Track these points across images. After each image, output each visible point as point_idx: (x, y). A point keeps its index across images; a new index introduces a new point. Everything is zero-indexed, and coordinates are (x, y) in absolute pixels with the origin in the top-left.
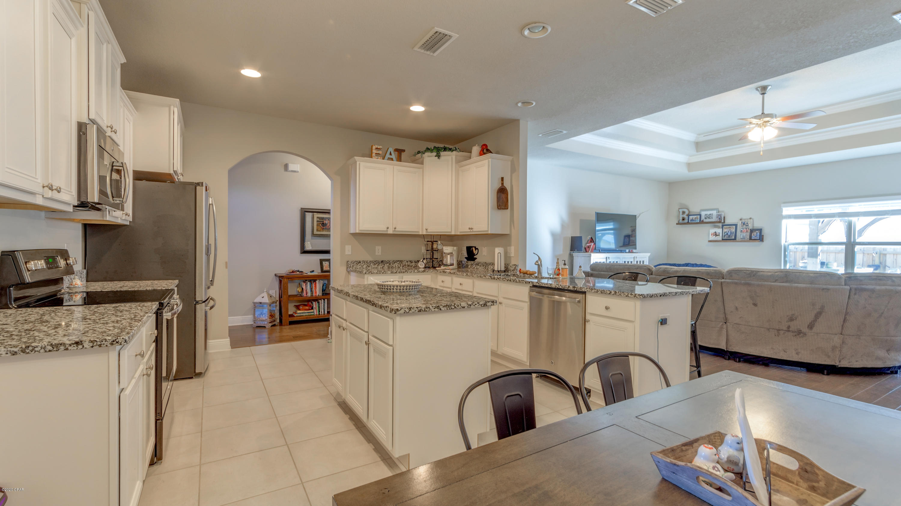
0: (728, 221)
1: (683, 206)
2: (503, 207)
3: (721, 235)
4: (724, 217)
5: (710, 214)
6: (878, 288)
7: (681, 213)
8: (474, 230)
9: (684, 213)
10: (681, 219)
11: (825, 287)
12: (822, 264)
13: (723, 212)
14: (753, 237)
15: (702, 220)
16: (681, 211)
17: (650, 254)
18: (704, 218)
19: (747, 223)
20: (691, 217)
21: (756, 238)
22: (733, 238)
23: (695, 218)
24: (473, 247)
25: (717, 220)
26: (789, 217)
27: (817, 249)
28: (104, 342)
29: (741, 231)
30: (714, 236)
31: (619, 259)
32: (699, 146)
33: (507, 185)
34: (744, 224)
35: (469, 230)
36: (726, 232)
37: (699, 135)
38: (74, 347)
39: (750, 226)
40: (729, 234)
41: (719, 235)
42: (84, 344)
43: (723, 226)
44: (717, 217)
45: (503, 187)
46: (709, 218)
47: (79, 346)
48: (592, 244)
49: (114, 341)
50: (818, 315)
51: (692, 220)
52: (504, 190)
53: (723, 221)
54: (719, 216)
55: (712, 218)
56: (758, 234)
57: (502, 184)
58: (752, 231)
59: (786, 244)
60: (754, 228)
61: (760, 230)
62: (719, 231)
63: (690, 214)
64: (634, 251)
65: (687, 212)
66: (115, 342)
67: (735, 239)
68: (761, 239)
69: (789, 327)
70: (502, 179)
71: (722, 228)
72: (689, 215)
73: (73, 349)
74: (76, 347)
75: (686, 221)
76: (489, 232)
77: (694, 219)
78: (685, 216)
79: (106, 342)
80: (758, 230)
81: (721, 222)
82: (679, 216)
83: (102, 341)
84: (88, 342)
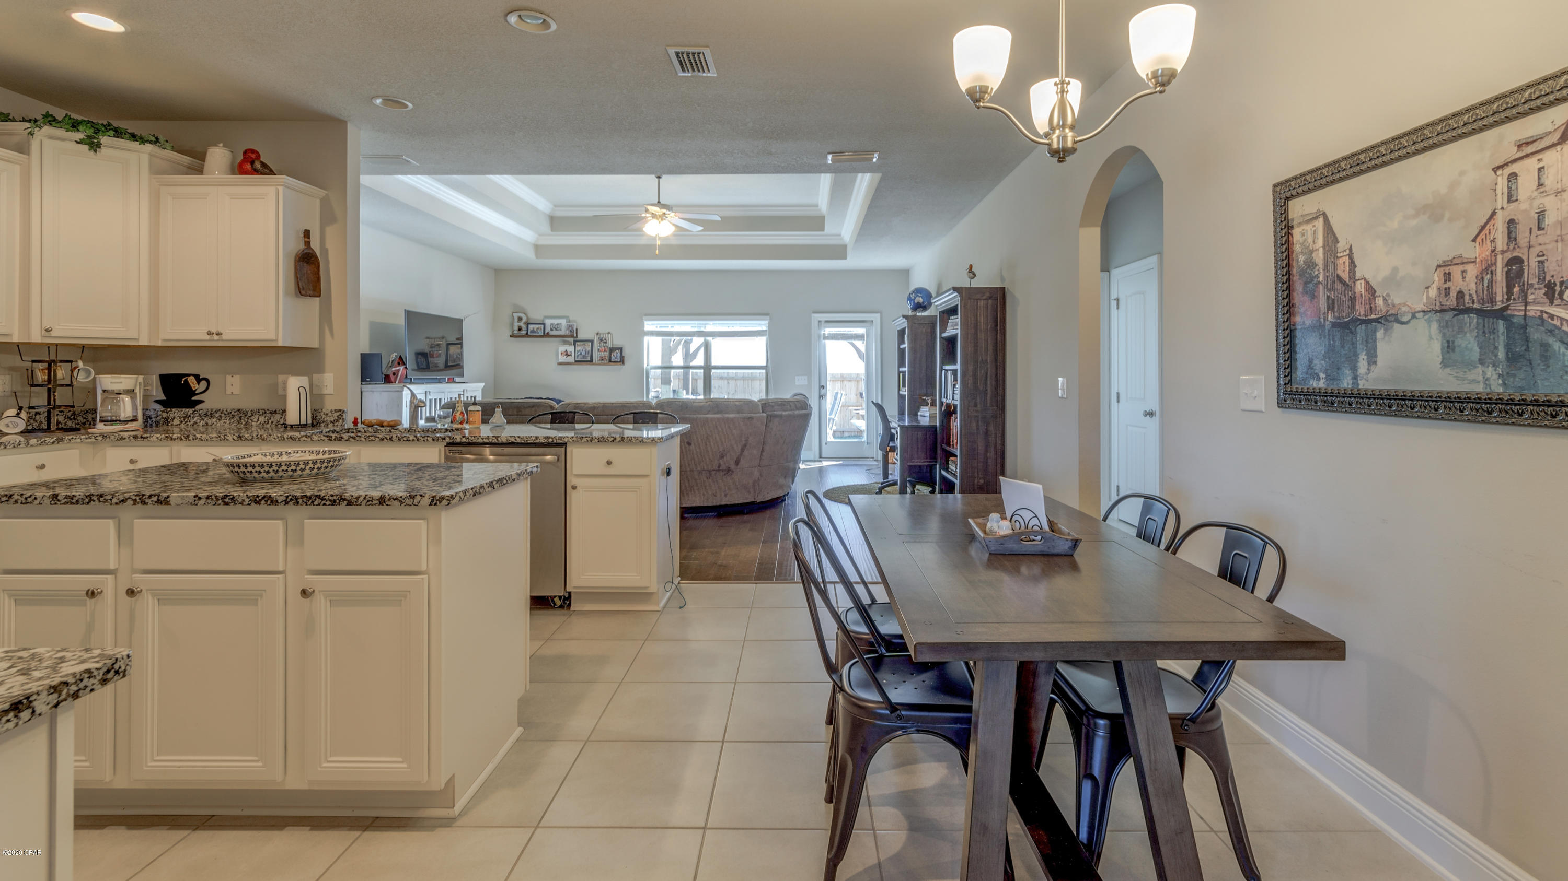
0: (581, 337)
1: (518, 309)
2: (311, 293)
3: (573, 355)
4: (577, 330)
5: (558, 324)
6: (784, 413)
7: (516, 320)
8: (224, 337)
9: (520, 319)
10: (516, 328)
11: (749, 415)
12: (674, 391)
13: (575, 321)
14: (613, 359)
15: (546, 332)
16: (516, 315)
17: (483, 384)
18: (549, 329)
19: (606, 339)
20: (531, 327)
21: (616, 360)
22: (589, 359)
23: (538, 328)
24: (189, 375)
25: (568, 333)
26: (652, 333)
27: (670, 373)
28: (86, 682)
29: (599, 350)
30: (565, 357)
31: (443, 394)
32: (555, 222)
33: (315, 245)
34: (601, 340)
35: (208, 337)
36: (580, 351)
37: (555, 206)
38: (8, 721)
39: (609, 345)
40: (583, 353)
41: (571, 355)
42: (35, 704)
43: (575, 342)
44: (568, 329)
45: (311, 252)
46: (556, 329)
47: (22, 715)
48: (402, 368)
49: (108, 671)
50: (744, 446)
51: (533, 331)
52: (311, 258)
53: (575, 335)
54: (570, 327)
55: (561, 330)
56: (619, 354)
57: (308, 244)
58: (612, 350)
59: (649, 367)
60: (614, 346)
61: (621, 349)
62: (571, 349)
63: (529, 322)
64: (457, 379)
65: (525, 319)
66: (110, 676)
67: (591, 361)
68: (622, 361)
69: (719, 466)
70: (307, 234)
71: (575, 345)
72: (527, 324)
73: (8, 730)
74: (15, 721)
75: (524, 332)
76: (280, 344)
77: (535, 330)
78: (522, 324)
79: (92, 681)
80: (618, 349)
81: (572, 336)
82: (512, 325)
83: (81, 680)
84: (45, 693)
